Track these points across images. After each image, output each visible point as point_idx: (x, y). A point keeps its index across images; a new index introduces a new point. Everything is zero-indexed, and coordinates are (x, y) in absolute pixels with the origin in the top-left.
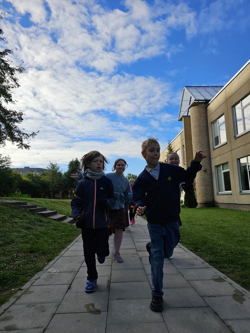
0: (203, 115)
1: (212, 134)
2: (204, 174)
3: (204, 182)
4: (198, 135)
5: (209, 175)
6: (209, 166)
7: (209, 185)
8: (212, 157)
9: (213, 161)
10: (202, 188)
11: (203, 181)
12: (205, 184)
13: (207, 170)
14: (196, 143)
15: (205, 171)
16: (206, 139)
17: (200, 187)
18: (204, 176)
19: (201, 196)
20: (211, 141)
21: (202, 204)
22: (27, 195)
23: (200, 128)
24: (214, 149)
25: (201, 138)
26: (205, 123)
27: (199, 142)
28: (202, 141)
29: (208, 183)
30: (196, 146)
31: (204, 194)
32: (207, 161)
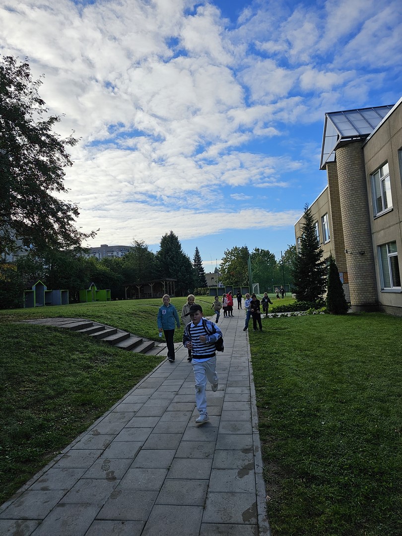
0: (357, 162)
1: (372, 193)
2: (361, 259)
3: (360, 272)
4: (350, 195)
5: (368, 261)
6: (370, 245)
7: (369, 276)
8: (373, 231)
11: (358, 270)
13: (366, 252)
15: (363, 254)
16: (363, 201)
17: (355, 279)
18: (359, 262)
19: (357, 294)
21: (359, 307)
22: (104, 291)
23: (353, 184)
24: (376, 218)
25: (355, 200)
26: (361, 174)
27: (351, 207)
28: (356, 204)
29: (368, 274)
30: (347, 213)
31: (361, 290)
32: (365, 237)
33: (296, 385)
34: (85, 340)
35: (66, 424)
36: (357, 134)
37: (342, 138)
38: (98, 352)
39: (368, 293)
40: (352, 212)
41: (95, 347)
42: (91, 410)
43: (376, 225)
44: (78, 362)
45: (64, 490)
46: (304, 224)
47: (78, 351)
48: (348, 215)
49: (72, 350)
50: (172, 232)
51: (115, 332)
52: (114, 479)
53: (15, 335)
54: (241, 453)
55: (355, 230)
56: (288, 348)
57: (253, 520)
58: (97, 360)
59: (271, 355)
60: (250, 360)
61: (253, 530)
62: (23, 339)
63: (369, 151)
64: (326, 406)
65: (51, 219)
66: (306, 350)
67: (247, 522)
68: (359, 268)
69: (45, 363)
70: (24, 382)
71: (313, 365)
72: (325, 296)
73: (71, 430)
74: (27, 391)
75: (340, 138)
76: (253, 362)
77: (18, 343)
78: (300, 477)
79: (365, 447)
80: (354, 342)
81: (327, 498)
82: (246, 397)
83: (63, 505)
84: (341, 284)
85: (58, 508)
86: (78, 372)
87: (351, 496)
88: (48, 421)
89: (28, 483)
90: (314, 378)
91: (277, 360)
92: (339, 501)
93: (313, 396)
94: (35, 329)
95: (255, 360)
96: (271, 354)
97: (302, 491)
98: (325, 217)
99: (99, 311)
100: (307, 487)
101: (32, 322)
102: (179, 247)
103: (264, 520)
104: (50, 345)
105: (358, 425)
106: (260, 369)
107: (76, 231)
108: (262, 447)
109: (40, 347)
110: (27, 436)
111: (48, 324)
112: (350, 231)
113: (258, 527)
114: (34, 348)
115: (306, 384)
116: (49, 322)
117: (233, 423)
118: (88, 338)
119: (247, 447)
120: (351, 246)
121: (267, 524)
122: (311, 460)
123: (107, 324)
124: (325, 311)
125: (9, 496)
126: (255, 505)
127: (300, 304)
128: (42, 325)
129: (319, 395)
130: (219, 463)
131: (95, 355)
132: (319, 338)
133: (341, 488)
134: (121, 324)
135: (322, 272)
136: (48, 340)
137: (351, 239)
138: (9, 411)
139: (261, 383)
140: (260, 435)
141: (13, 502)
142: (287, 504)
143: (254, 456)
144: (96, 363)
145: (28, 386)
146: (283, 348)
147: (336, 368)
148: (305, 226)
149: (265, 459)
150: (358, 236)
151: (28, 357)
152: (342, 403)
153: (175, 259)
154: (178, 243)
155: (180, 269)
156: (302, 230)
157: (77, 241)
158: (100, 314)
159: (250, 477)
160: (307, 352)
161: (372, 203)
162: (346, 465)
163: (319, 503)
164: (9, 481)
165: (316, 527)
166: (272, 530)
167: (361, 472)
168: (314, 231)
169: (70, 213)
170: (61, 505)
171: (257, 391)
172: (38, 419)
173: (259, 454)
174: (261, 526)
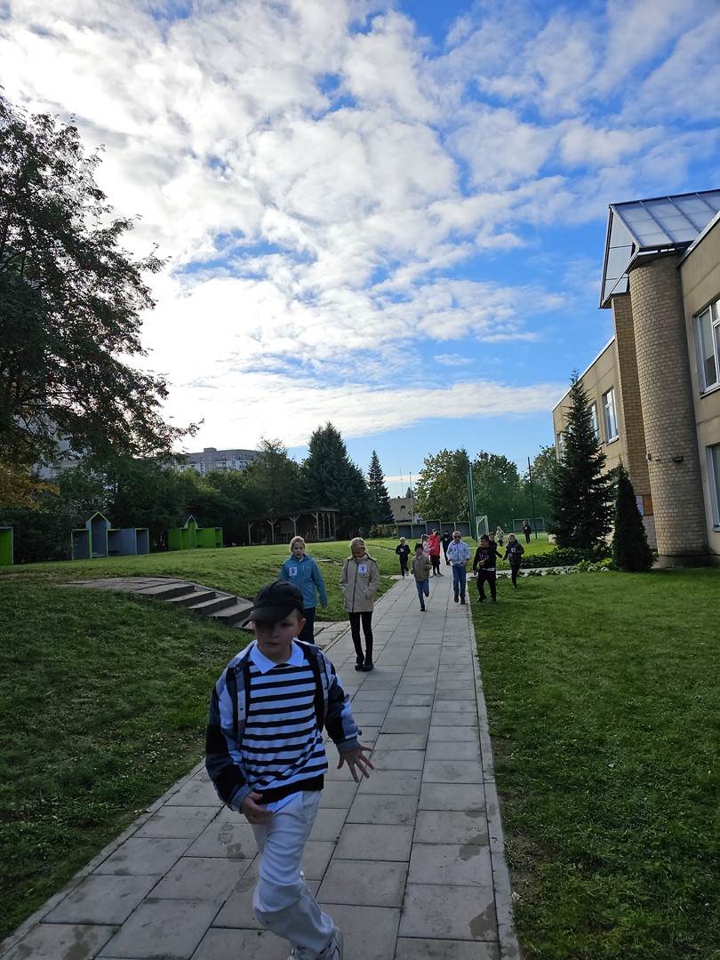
0: (666, 293)
1: (698, 351)
2: (676, 471)
3: (674, 495)
4: (656, 354)
5: (690, 474)
6: (691, 446)
7: (692, 501)
8: (699, 418)
9: (701, 430)
10: (671, 511)
11: (671, 491)
12: (677, 498)
13: (685, 459)
14: (650, 379)
15: (679, 461)
16: (680, 365)
17: (665, 507)
18: (673, 475)
19: (669, 534)
20: (694, 370)
21: (672, 558)
22: (212, 530)
23: (661, 334)
24: (704, 396)
25: (664, 364)
26: (676, 315)
27: (659, 376)
28: (666, 371)
29: (688, 497)
30: (651, 387)
31: (677, 528)
32: (684, 431)
33: (559, 697)
34: (181, 615)
35: (154, 761)
36: (668, 241)
37: (641, 250)
38: (205, 636)
39: (690, 534)
40: (659, 385)
41: (200, 629)
42: (195, 739)
43: (705, 409)
44: (170, 654)
45: (155, 874)
46: (571, 408)
47: (170, 635)
48: (653, 390)
49: (159, 633)
50: (329, 425)
51: (232, 602)
52: (242, 857)
53: (60, 606)
54: (464, 817)
55: (665, 418)
56: (543, 633)
57: (490, 934)
58: (203, 650)
59: (513, 645)
60: (475, 652)
61: (490, 952)
62: (74, 613)
63: (690, 273)
64: (616, 736)
65: (119, 404)
66: (576, 636)
67: (478, 938)
68: (672, 487)
69: (113, 655)
70: (79, 688)
71: (590, 662)
72: (609, 538)
73: (163, 771)
74: (84, 703)
75: (637, 249)
76: (482, 656)
77: (65, 620)
78: (572, 861)
79: (690, 809)
80: (664, 621)
81: (623, 899)
82: (470, 719)
83: (154, 901)
84: (639, 517)
85: (147, 905)
86: (172, 671)
87: (667, 896)
88: (122, 755)
89: (92, 862)
90: (593, 687)
91: (524, 653)
92: (644, 904)
93: (592, 717)
94: (94, 595)
95: (483, 653)
96: (513, 641)
97: (576, 884)
98: (609, 395)
99: (203, 567)
100: (585, 878)
101: (89, 584)
102: (343, 451)
103: (509, 935)
104: (121, 624)
105: (675, 771)
106: (493, 669)
107: (164, 423)
108: (501, 806)
109: (104, 628)
110: (87, 782)
111: (117, 588)
112: (656, 420)
113: (500, 947)
114: (94, 630)
115: (579, 695)
116: (118, 585)
117: (448, 763)
118: (187, 613)
119: (474, 807)
120: (657, 447)
121: (514, 942)
122: (592, 831)
123: (218, 588)
124: (610, 566)
125: (60, 884)
126: (493, 908)
127: (563, 553)
128: (107, 588)
129: (603, 716)
130: (423, 834)
131: (199, 643)
132: (600, 614)
133: (648, 881)
134: (244, 587)
135: (605, 494)
136: (116, 614)
137: (658, 435)
138: (55, 738)
139: (496, 694)
140: (498, 785)
141: (67, 895)
142: (548, 907)
143: (488, 821)
144: (201, 656)
145: (84, 695)
146: (533, 631)
147: (632, 669)
148: (572, 411)
149: (507, 828)
150: (670, 429)
151: (83, 644)
152: (646, 730)
153: (335, 473)
154: (341, 444)
155: (346, 490)
156: (566, 418)
157: (164, 443)
158: (205, 571)
159: (481, 859)
160: (578, 639)
161: (697, 369)
162: (657, 839)
163: (610, 907)
164: (60, 858)
165: (604, 948)
166: (524, 951)
167: (683, 854)
168: (589, 420)
169: (152, 392)
170: (150, 900)
171: (489, 707)
172: (106, 752)
173: (497, 820)
174: (504, 945)
